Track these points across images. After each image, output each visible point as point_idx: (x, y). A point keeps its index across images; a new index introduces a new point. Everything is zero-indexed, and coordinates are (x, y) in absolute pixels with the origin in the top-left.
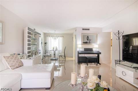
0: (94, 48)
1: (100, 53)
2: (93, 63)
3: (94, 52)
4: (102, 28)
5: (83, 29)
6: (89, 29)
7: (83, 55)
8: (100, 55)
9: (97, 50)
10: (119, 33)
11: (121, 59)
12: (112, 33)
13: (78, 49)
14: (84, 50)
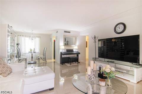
0: (74, 49)
1: (79, 53)
2: (74, 63)
3: (74, 53)
4: (79, 32)
5: (65, 32)
6: (69, 32)
7: (65, 56)
8: (79, 55)
9: (77, 51)
10: (95, 38)
11: (97, 56)
12: (86, 37)
13: (60, 50)
14: (67, 51)
